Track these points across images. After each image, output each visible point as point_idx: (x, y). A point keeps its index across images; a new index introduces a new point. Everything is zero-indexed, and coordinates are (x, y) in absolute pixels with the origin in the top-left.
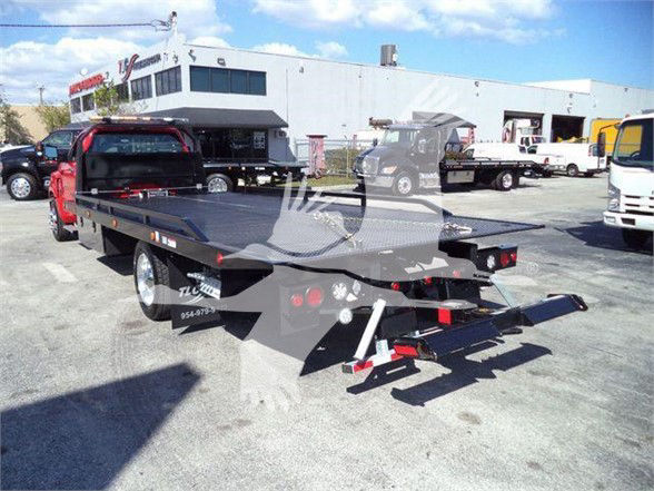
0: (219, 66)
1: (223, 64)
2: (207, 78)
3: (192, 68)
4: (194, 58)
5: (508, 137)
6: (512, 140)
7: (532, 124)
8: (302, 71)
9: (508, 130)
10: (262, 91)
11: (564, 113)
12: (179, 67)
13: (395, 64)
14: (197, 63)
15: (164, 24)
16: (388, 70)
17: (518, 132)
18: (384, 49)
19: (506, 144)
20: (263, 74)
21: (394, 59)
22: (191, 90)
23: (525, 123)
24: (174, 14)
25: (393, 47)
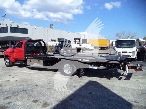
0: (17, 27)
1: (18, 27)
2: (14, 30)
4: (11, 25)
5: (75, 43)
6: (76, 43)
7: (79, 41)
8: (35, 29)
9: (75, 42)
10: (27, 33)
11: (84, 38)
12: (8, 27)
14: (12, 26)
15: (3, 17)
19: (75, 44)
20: (27, 29)
22: (11, 32)
23: (78, 40)
24: (6, 15)
25: (53, 25)
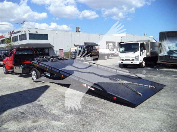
1: (37, 33)
2: (33, 36)
3: (29, 34)
4: (30, 32)
7: (113, 44)
8: (57, 34)
10: (47, 39)
11: (120, 41)
12: (26, 34)
13: (79, 31)
14: (30, 33)
15: (21, 23)
16: (78, 33)
17: (110, 46)
18: (77, 28)
19: (107, 49)
20: (47, 35)
21: (79, 30)
22: (29, 39)
23: (111, 44)
24: (24, 21)
25: (79, 27)
